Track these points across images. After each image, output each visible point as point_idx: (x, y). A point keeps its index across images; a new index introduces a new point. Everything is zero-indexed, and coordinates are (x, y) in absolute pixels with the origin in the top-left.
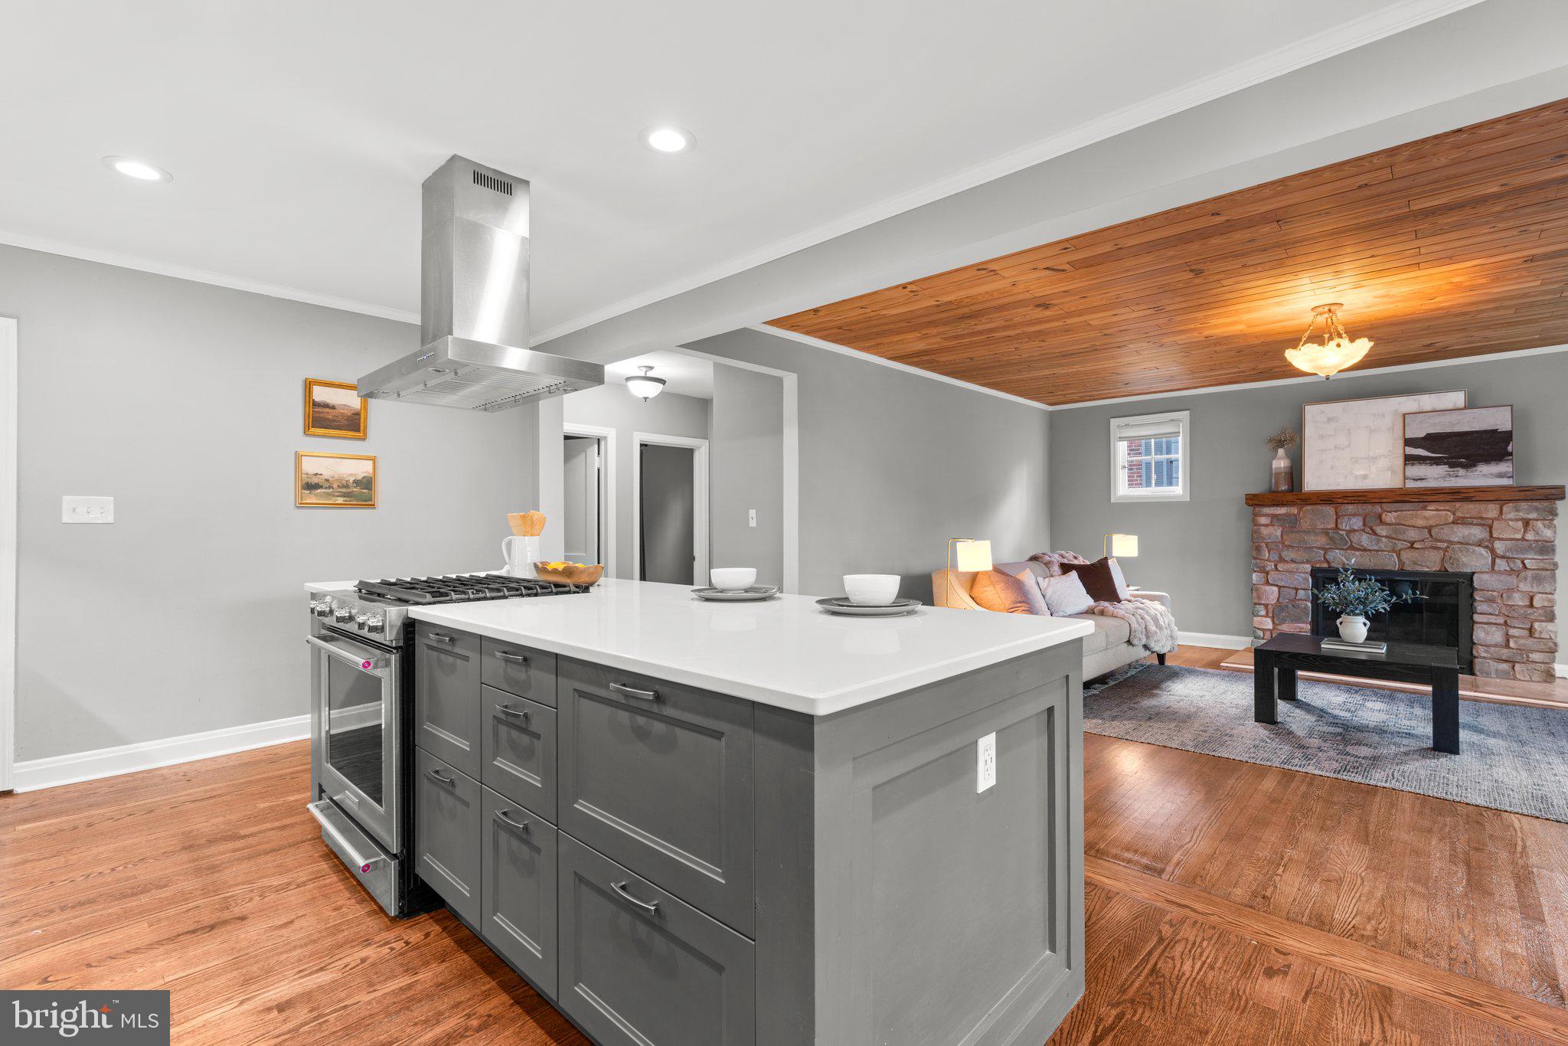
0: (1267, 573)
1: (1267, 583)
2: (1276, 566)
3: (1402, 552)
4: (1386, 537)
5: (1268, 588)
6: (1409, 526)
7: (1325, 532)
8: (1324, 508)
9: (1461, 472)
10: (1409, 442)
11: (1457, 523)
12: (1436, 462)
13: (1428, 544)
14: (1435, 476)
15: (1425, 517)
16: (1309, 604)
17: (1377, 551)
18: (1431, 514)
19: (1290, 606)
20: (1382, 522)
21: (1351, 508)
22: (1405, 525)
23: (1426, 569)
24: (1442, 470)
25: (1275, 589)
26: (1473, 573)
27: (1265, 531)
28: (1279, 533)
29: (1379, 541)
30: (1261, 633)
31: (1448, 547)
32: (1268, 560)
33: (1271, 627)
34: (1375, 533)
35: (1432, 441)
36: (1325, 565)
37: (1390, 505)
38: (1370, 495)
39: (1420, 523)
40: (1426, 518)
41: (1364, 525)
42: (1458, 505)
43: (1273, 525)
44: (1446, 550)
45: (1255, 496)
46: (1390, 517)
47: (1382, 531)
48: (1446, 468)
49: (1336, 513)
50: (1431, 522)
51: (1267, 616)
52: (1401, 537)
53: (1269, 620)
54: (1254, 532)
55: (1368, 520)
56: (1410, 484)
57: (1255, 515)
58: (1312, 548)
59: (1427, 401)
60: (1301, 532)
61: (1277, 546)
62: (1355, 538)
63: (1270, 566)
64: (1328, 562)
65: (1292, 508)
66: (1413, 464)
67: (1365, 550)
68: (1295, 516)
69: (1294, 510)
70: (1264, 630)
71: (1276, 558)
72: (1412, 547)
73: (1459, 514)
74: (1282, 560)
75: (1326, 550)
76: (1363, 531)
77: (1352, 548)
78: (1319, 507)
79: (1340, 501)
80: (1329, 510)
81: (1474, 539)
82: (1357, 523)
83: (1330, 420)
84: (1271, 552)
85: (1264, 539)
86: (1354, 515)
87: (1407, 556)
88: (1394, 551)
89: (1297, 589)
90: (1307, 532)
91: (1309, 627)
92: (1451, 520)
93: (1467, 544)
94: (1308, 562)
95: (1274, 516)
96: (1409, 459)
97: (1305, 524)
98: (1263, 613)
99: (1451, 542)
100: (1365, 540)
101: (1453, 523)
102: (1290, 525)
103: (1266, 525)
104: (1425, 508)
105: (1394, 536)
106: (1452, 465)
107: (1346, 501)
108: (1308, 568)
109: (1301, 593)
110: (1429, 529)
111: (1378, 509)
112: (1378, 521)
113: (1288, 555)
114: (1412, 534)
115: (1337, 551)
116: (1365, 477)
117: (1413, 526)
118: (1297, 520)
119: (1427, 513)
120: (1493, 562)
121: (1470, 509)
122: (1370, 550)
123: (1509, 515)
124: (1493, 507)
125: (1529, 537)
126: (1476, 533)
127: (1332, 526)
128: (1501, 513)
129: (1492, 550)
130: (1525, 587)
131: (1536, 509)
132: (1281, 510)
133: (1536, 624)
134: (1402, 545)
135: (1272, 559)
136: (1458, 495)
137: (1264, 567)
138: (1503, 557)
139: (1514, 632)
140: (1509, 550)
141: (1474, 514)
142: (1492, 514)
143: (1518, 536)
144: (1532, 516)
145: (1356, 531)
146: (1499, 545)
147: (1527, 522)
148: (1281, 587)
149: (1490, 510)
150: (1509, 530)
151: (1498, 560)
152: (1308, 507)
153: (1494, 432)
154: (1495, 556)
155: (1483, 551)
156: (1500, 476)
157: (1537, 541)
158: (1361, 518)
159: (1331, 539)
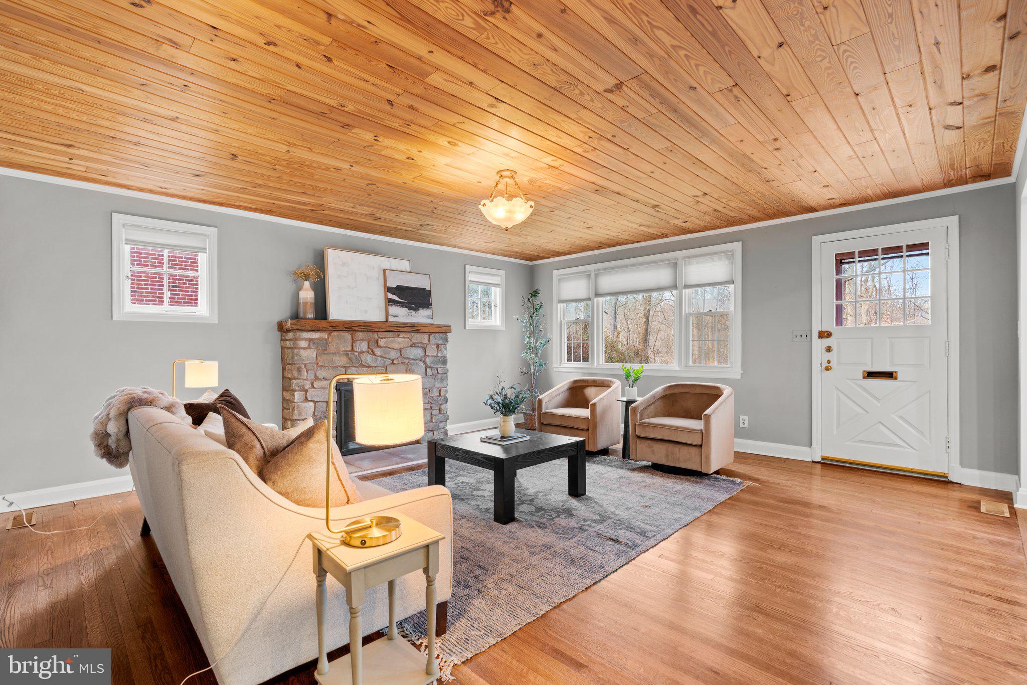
0: (306, 391)
1: (306, 400)
2: (312, 384)
3: (388, 367)
4: (380, 356)
5: (307, 404)
6: (391, 348)
7: (345, 353)
8: (345, 334)
9: (413, 313)
10: (389, 290)
11: (412, 346)
12: (402, 305)
13: (400, 360)
14: (401, 314)
17: (375, 367)
18: (401, 341)
20: (378, 346)
21: (360, 335)
22: (389, 348)
24: (404, 310)
25: (312, 404)
27: (304, 354)
28: (314, 355)
29: (376, 360)
31: (409, 362)
32: (306, 379)
34: (374, 354)
35: (400, 290)
37: (381, 333)
38: (374, 326)
39: (396, 346)
40: (399, 343)
41: (368, 348)
42: (413, 334)
43: (310, 348)
44: (408, 364)
46: (382, 342)
47: (378, 352)
48: (406, 309)
49: (352, 339)
50: (401, 346)
52: (387, 356)
55: (370, 344)
56: (390, 319)
58: (337, 367)
59: (395, 263)
60: (331, 354)
61: (313, 366)
62: (363, 357)
63: (308, 385)
65: (324, 334)
66: (390, 305)
67: (369, 367)
68: (326, 340)
69: (325, 335)
71: (313, 377)
72: (393, 363)
73: (413, 341)
74: (317, 378)
75: (346, 368)
76: (368, 352)
77: (362, 366)
78: (342, 333)
79: (357, 329)
80: (347, 336)
81: (419, 356)
82: (364, 346)
83: (344, 264)
84: (309, 372)
85: (303, 360)
86: (363, 340)
87: (391, 369)
88: (384, 366)
90: (334, 354)
92: (410, 344)
93: (416, 360)
95: (310, 340)
96: (390, 302)
97: (332, 348)
99: (409, 359)
100: (369, 359)
102: (322, 348)
103: (305, 348)
104: (398, 336)
105: (384, 356)
106: (410, 308)
107: (360, 330)
110: (400, 350)
111: (375, 336)
112: (376, 345)
113: (321, 373)
114: (393, 354)
115: (353, 368)
116: (366, 312)
117: (393, 349)
118: (327, 343)
119: (400, 340)
120: (426, 371)
121: (417, 337)
122: (372, 367)
123: (433, 341)
124: (426, 336)
125: (439, 355)
126: (419, 352)
127: (350, 348)
128: (429, 340)
129: (425, 362)
130: (438, 385)
131: (442, 338)
132: (316, 335)
133: (442, 406)
134: (388, 362)
135: (309, 378)
136: (415, 328)
137: (303, 386)
138: (430, 367)
139: (434, 412)
140: (432, 363)
141: (419, 340)
142: (426, 341)
143: (435, 354)
144: (440, 342)
145: (363, 352)
146: (429, 360)
147: (438, 346)
148: (315, 402)
149: (424, 338)
150: (432, 351)
151: (428, 370)
152: (335, 333)
153: (424, 289)
154: (427, 367)
155: (422, 364)
156: (428, 317)
157: (441, 357)
158: (366, 343)
159: (350, 359)
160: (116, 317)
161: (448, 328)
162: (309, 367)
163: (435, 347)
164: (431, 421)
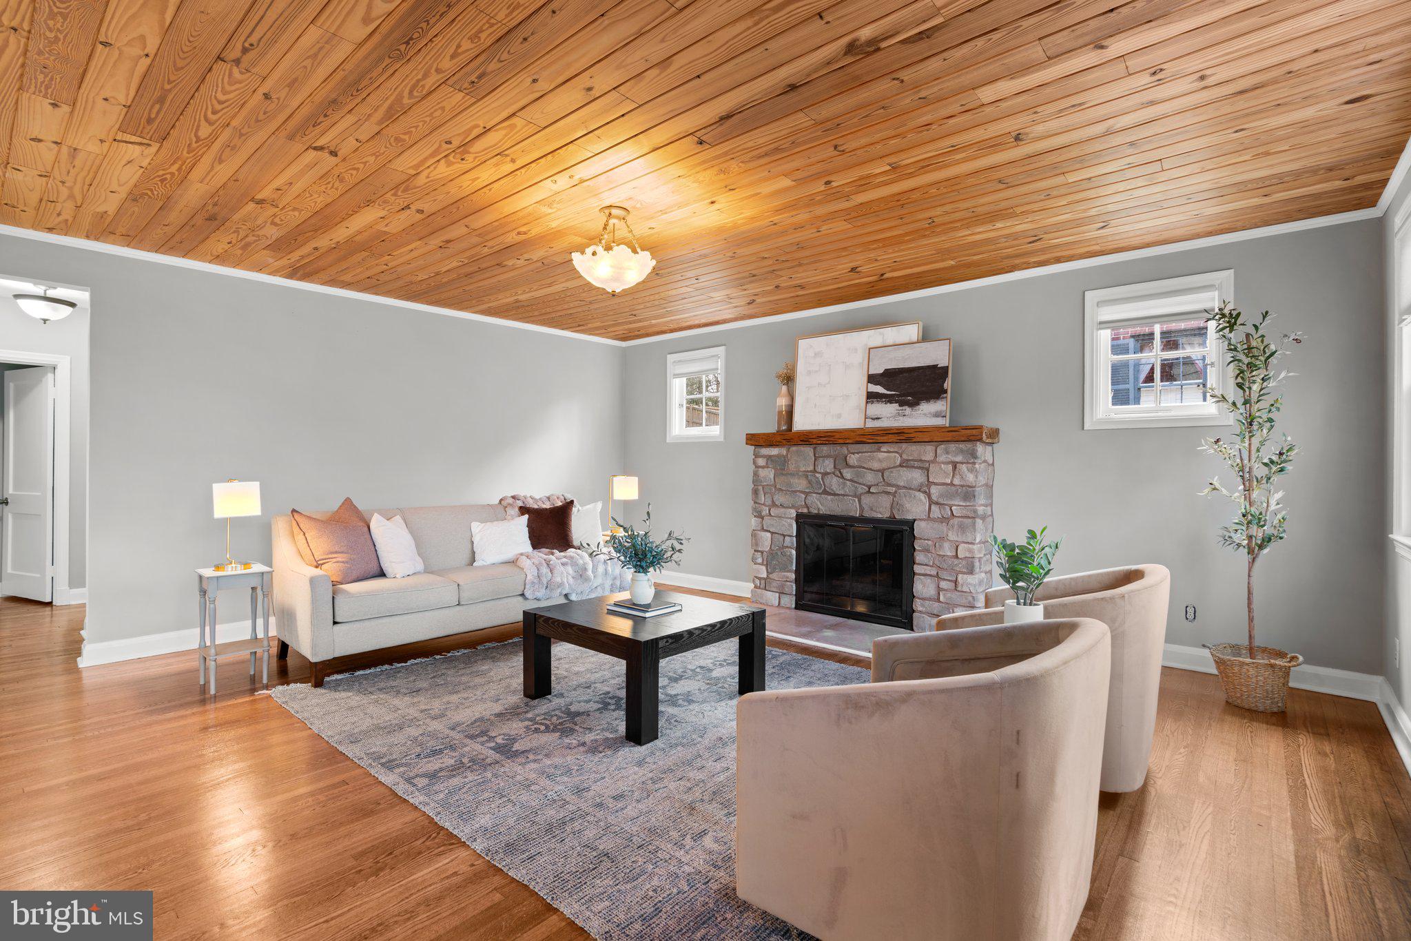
0: (763, 518)
1: (763, 530)
2: (769, 511)
3: (863, 497)
4: (851, 480)
5: (763, 534)
6: (867, 469)
7: (805, 475)
8: (806, 449)
9: (908, 410)
10: (872, 379)
11: (903, 466)
12: (888, 399)
13: (881, 489)
14: (889, 415)
15: (879, 459)
16: (794, 552)
17: (844, 495)
18: (885, 456)
19: (779, 553)
20: (848, 466)
21: (825, 449)
22: (864, 468)
23: (880, 516)
24: (893, 408)
25: (769, 535)
26: (915, 520)
27: (762, 473)
28: (772, 476)
29: (845, 485)
30: (758, 582)
31: (896, 492)
32: (764, 504)
33: (765, 576)
34: (842, 477)
35: (888, 377)
36: (805, 511)
37: (851, 446)
38: (838, 436)
39: (876, 465)
40: (880, 461)
41: (835, 467)
42: (904, 446)
43: (768, 467)
44: (894, 494)
45: (753, 435)
46: (853, 459)
47: (848, 474)
48: (896, 406)
49: (815, 455)
50: (884, 465)
51: (762, 564)
52: (861, 481)
53: (764, 568)
54: (756, 474)
55: (837, 462)
56: (871, 424)
57: (756, 456)
58: (796, 491)
59: (890, 335)
60: (789, 474)
61: (771, 489)
62: (828, 480)
63: (765, 511)
64: (808, 508)
65: (783, 449)
66: (872, 402)
67: (835, 494)
68: (784, 457)
69: (783, 451)
70: (760, 579)
71: (770, 502)
72: (869, 492)
73: (905, 456)
74: (774, 505)
75: (807, 494)
76: (834, 473)
77: (825, 492)
78: (802, 448)
79: (815, 441)
80: (808, 451)
81: (915, 484)
82: (828, 465)
83: (817, 355)
84: (766, 496)
85: (761, 482)
86: (828, 457)
87: (867, 500)
88: (855, 496)
89: (784, 536)
90: (792, 475)
91: (793, 576)
92: (898, 463)
93: (910, 489)
94: (793, 507)
95: (769, 458)
96: (872, 397)
97: (792, 467)
98: (760, 560)
99: (898, 487)
100: (834, 483)
101: (901, 466)
102: (780, 465)
103: (763, 467)
104: (879, 450)
105: (855, 479)
106: (901, 404)
107: (819, 442)
108: (793, 513)
109: (787, 539)
110: (882, 471)
111: (845, 450)
112: (845, 463)
113: (779, 499)
114: (870, 478)
115: (814, 495)
116: (839, 416)
117: (871, 469)
118: (785, 461)
119: (881, 455)
120: (930, 509)
121: (912, 451)
122: (838, 495)
123: (942, 458)
124: (929, 448)
125: (956, 482)
126: (917, 477)
127: (811, 468)
128: (936, 455)
129: (929, 496)
130: (952, 536)
131: (962, 451)
132: (774, 451)
133: (960, 576)
134: (862, 489)
135: (767, 503)
136: (903, 436)
137: (760, 512)
138: (937, 503)
139: (943, 584)
140: (941, 496)
141: (916, 456)
142: (929, 456)
143: (948, 481)
144: (959, 458)
145: (829, 474)
146: (934, 491)
147: (955, 465)
148: (773, 533)
149: (927, 452)
150: (942, 474)
151: (933, 507)
152: (794, 448)
153: (935, 367)
154: (931, 502)
155: (922, 496)
156: (937, 415)
157: (962, 486)
158: (832, 460)
159: (810, 482)
160: (668, 440)
161: (974, 432)
162: (767, 490)
163: (950, 467)
164: (938, 600)
